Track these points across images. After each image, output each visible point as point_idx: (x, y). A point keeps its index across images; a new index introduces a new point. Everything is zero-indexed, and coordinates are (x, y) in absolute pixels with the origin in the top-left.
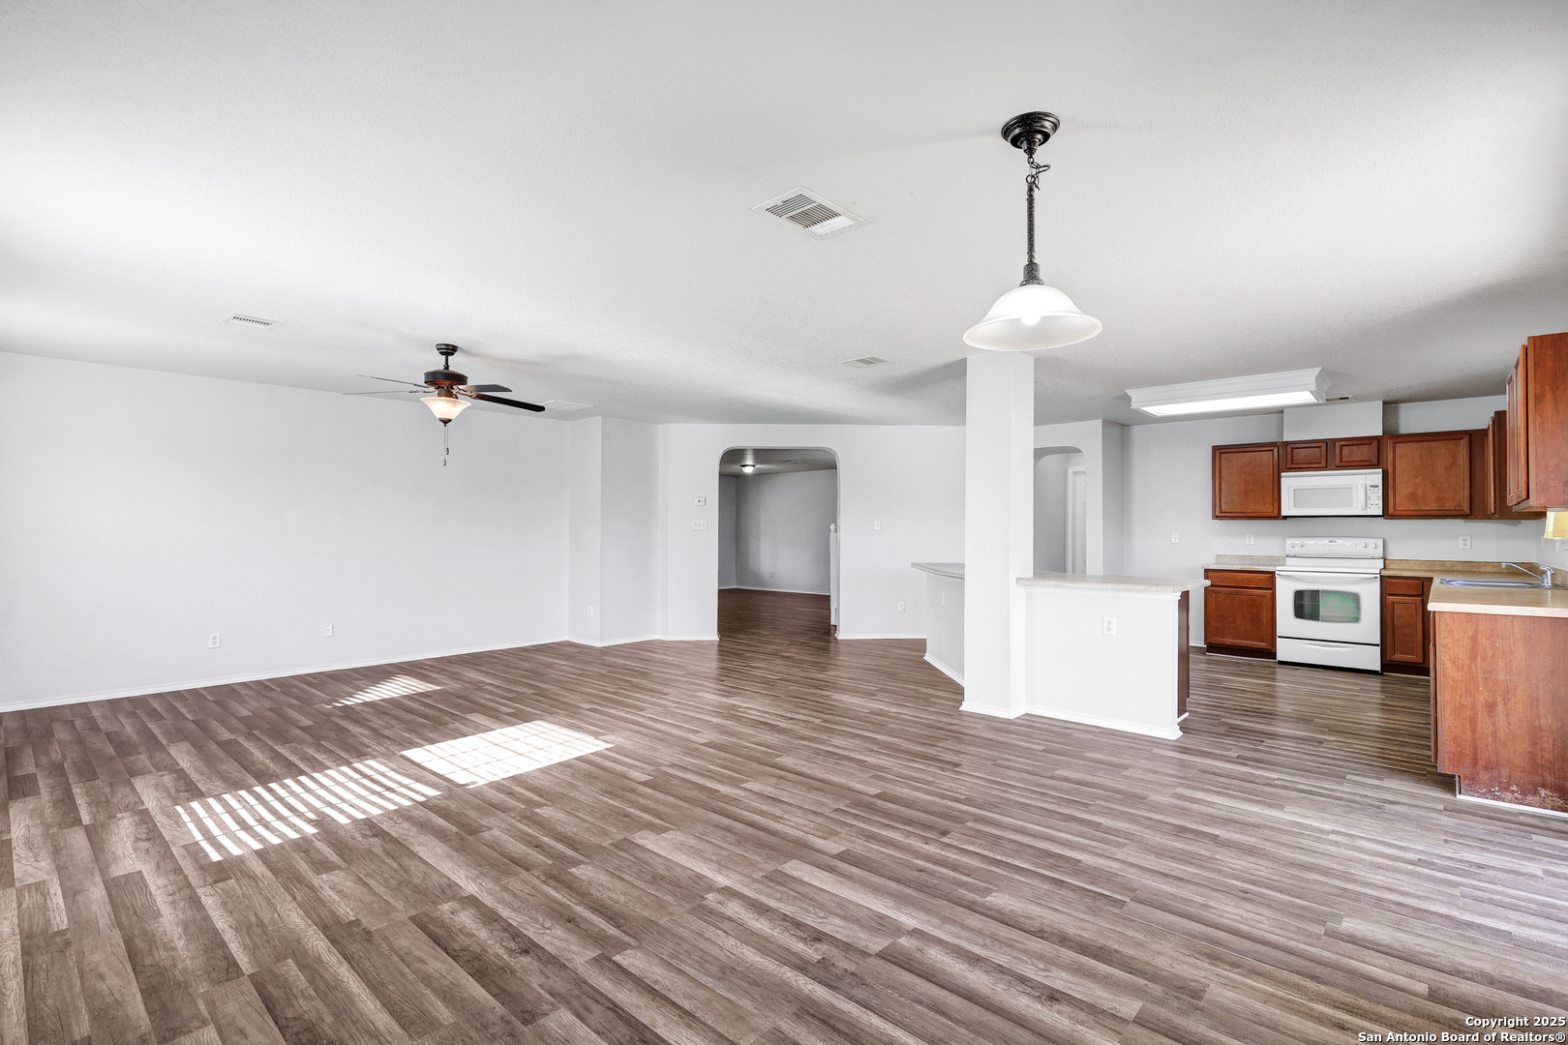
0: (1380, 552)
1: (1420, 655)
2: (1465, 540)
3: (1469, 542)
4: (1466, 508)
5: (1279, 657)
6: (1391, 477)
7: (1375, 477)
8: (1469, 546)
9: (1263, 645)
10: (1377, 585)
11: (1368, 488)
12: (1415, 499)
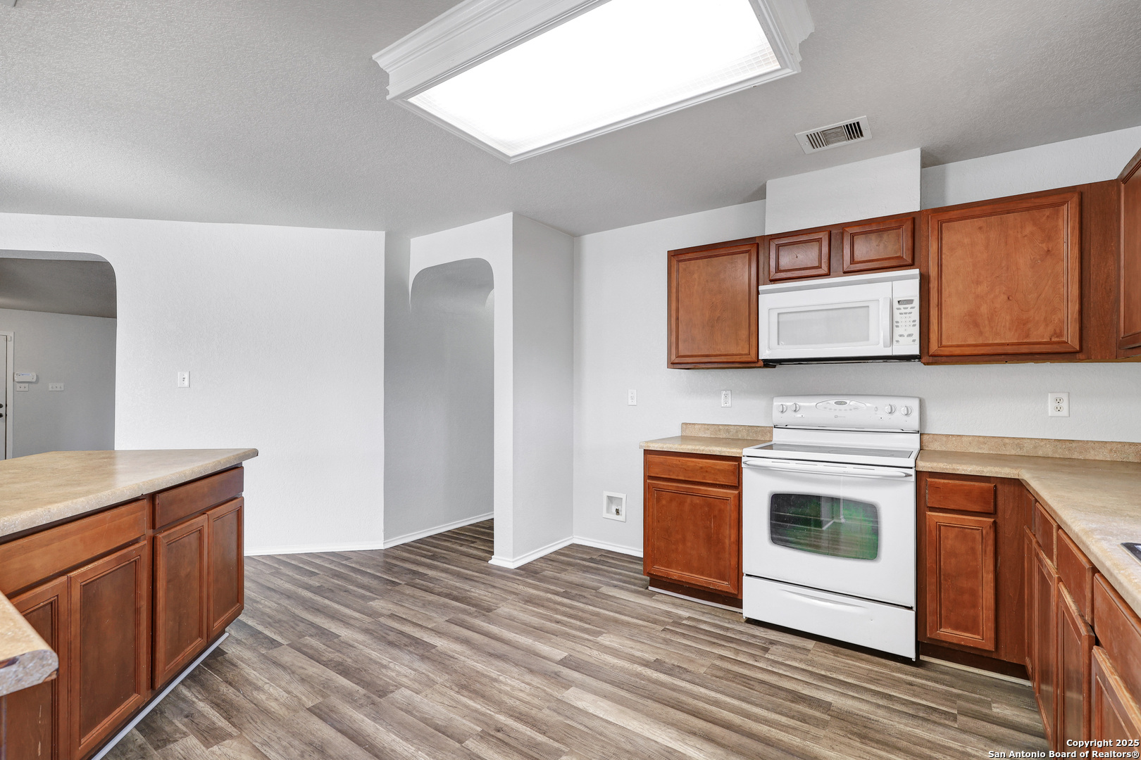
0: (914, 422)
1: (990, 634)
2: (1058, 401)
3: (1064, 405)
4: (1071, 337)
5: (748, 611)
6: (933, 285)
7: (907, 284)
8: (1065, 412)
9: (724, 585)
10: (909, 490)
11: (896, 305)
12: (976, 325)
